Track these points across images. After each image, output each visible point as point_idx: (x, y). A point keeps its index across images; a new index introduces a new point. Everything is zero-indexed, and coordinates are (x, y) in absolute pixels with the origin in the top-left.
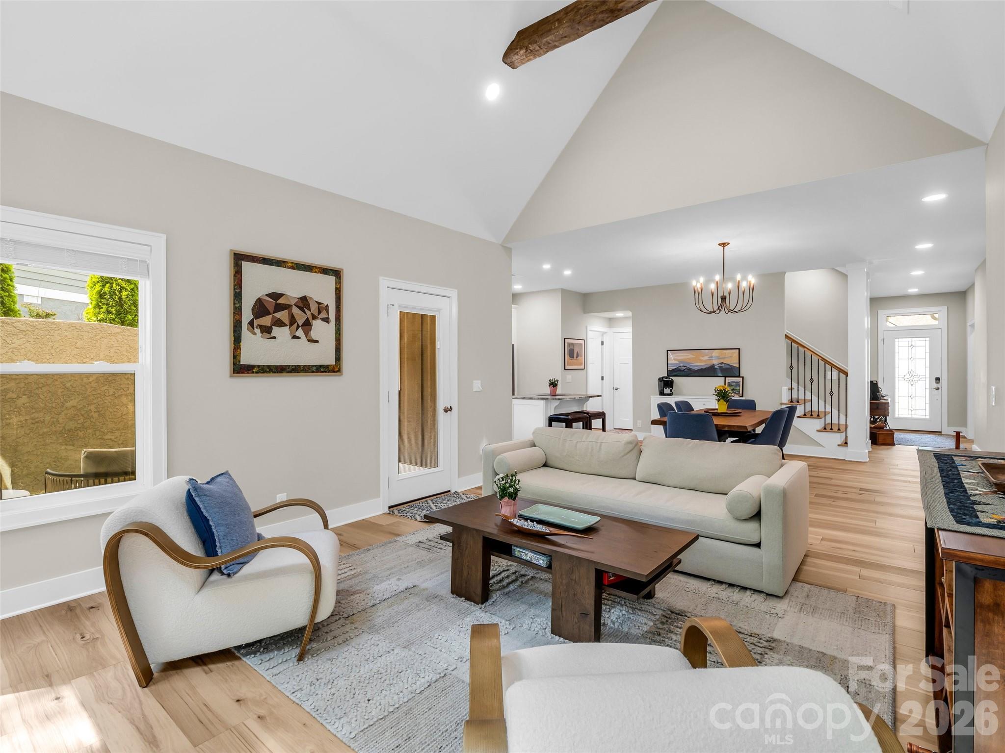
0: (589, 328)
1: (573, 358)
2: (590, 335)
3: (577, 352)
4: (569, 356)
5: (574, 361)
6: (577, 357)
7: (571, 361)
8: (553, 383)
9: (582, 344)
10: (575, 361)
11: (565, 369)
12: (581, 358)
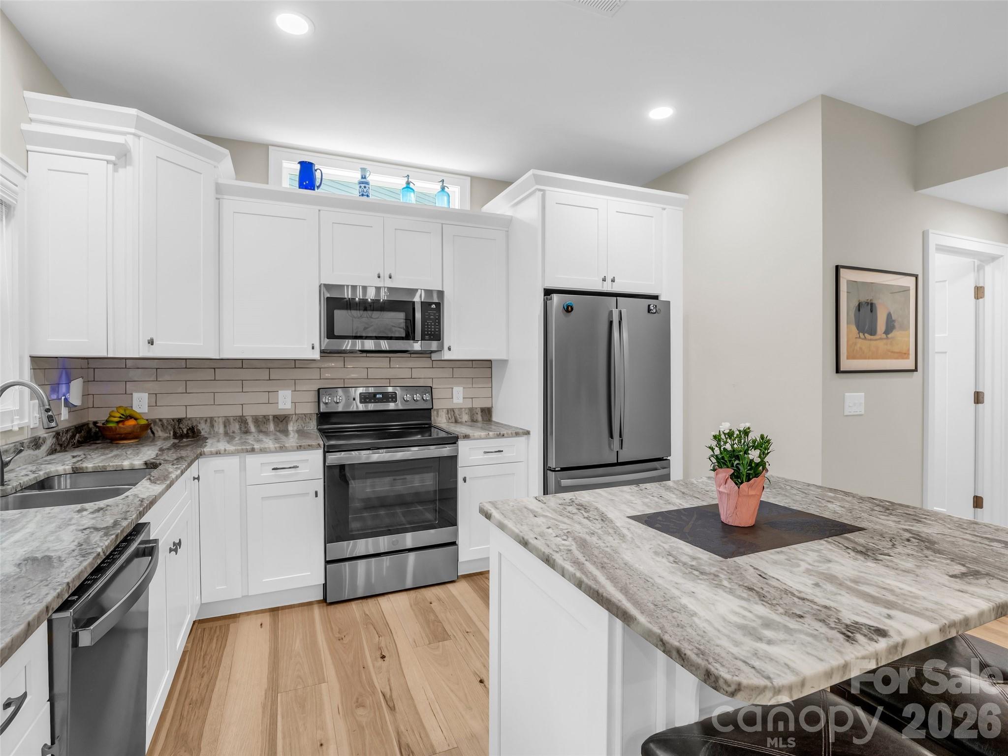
0: (934, 240)
1: (873, 332)
2: (939, 264)
3: (889, 316)
4: (854, 328)
5: (878, 343)
6: (887, 332)
7: (865, 343)
8: (734, 455)
9: (906, 290)
10: (881, 344)
11: (838, 371)
12: (904, 338)
